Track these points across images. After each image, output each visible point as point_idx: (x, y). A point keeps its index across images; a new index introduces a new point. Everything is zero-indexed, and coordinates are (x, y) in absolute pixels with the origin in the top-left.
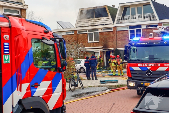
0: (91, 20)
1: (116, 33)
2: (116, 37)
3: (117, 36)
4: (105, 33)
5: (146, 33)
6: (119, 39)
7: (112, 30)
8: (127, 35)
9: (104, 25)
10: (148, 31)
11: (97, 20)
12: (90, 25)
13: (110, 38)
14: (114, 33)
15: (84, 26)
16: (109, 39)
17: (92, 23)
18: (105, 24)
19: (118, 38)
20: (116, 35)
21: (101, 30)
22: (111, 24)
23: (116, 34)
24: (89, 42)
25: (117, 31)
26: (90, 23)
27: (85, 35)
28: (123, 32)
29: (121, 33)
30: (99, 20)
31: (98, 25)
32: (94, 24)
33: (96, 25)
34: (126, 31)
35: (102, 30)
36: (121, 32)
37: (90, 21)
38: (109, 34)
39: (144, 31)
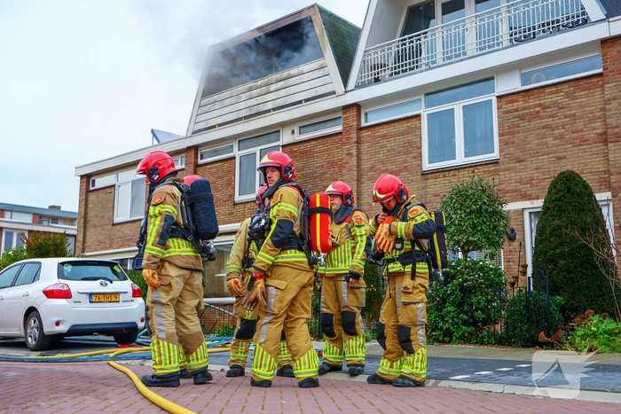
0: (250, 89)
1: (355, 140)
2: (359, 159)
3: (364, 157)
4: (309, 145)
5: (521, 118)
6: (372, 168)
7: (339, 128)
8: (410, 143)
9: (300, 102)
10: (533, 101)
11: (273, 87)
12: (244, 113)
13: (328, 168)
14: (349, 139)
15: (220, 125)
16: (322, 174)
17: (254, 102)
18: (306, 100)
19: (365, 166)
20: (354, 151)
21: (293, 132)
22: (334, 93)
23: (358, 142)
24: (238, 198)
25: (361, 129)
26: (243, 105)
27: (227, 165)
28: (391, 129)
29: (384, 136)
30: (280, 84)
31: (274, 109)
32: (262, 108)
33: (269, 111)
34: (405, 125)
35: (297, 131)
36: (383, 131)
37: (244, 97)
38: (327, 150)
39: (509, 107)
